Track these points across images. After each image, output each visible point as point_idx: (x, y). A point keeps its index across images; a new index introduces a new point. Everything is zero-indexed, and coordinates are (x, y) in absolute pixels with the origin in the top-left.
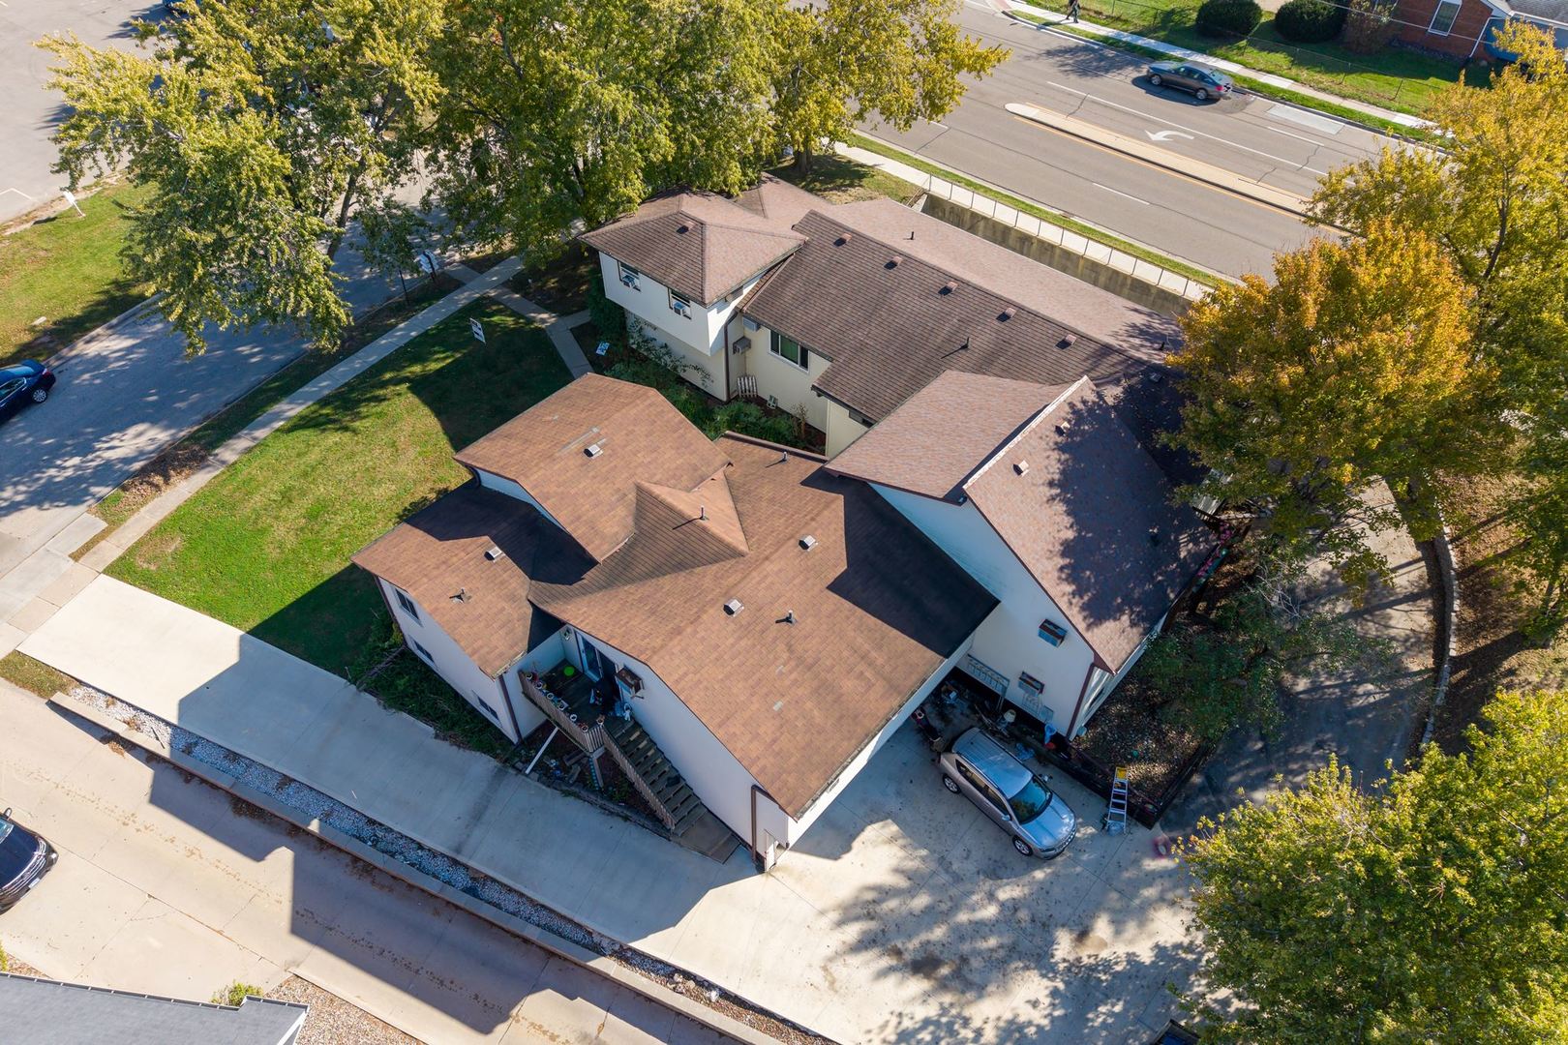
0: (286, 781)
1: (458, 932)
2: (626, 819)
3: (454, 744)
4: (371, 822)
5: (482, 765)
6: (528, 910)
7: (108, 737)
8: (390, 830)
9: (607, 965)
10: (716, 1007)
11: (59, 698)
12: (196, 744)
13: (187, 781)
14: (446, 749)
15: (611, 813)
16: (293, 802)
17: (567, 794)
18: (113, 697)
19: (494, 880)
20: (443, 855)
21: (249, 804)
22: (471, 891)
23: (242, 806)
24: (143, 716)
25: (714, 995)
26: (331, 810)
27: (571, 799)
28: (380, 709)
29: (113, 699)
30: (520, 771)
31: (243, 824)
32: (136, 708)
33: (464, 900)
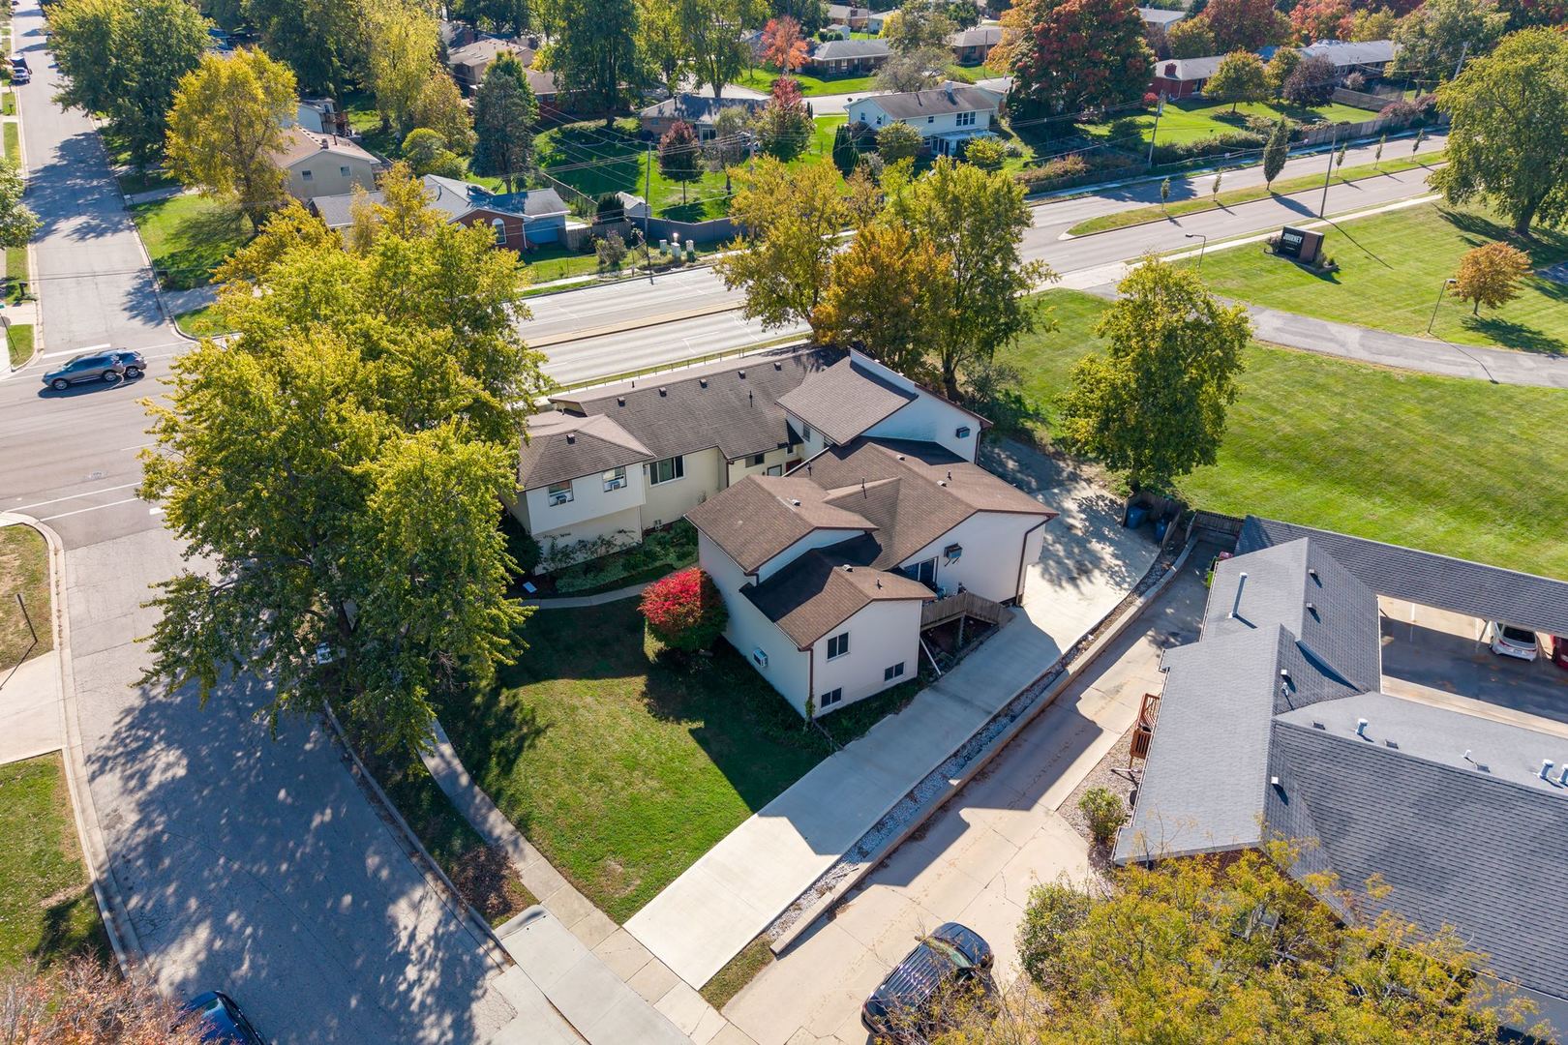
0: (910, 795)
1: (1034, 737)
2: (981, 643)
3: (906, 705)
4: (955, 755)
5: (925, 696)
6: (1031, 695)
7: (830, 913)
8: (964, 746)
9: (1073, 668)
10: (1097, 637)
11: (777, 947)
12: (860, 848)
13: (886, 866)
14: (907, 712)
15: (976, 648)
16: (929, 794)
17: (958, 663)
18: (792, 904)
19: (1010, 704)
20: (988, 724)
21: (918, 830)
22: (1013, 718)
23: (917, 834)
24: (819, 884)
25: (1091, 637)
26: (941, 773)
27: (962, 662)
28: (862, 740)
29: (795, 905)
30: (936, 679)
31: (932, 836)
32: (810, 888)
33: (1020, 722)
